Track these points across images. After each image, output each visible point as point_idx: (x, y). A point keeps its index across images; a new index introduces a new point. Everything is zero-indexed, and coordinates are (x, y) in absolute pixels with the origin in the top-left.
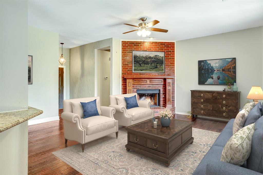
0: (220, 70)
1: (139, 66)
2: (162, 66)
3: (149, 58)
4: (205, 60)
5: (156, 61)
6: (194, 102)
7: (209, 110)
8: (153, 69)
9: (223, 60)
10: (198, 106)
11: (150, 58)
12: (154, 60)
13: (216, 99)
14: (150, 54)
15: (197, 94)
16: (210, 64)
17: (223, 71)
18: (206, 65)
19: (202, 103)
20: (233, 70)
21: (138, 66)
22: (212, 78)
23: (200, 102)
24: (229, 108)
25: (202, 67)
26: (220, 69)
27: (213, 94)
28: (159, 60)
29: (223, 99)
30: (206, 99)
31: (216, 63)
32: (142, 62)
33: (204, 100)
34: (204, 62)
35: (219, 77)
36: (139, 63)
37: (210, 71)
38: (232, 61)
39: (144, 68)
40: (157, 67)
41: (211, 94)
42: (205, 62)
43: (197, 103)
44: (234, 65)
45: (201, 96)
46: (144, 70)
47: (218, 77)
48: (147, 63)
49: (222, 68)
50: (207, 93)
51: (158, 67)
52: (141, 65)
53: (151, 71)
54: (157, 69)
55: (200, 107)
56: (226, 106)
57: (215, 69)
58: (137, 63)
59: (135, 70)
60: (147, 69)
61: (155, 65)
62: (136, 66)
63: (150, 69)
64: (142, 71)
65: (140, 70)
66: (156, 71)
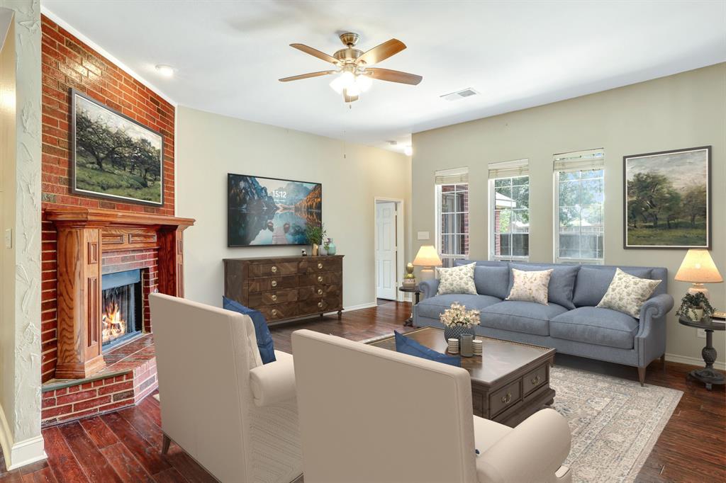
0: (290, 209)
1: (96, 169)
2: (156, 182)
3: (126, 142)
4: (250, 177)
5: (143, 162)
6: (252, 292)
7: (290, 303)
8: (136, 189)
9: (298, 185)
10: (263, 300)
11: (128, 142)
12: (139, 154)
13: (305, 274)
14: (129, 128)
15: (262, 269)
16: (265, 189)
17: (296, 211)
18: (254, 192)
19: (273, 290)
20: (317, 211)
21: (91, 166)
22: (271, 229)
23: (269, 288)
24: (329, 290)
25: (241, 195)
26: (291, 207)
27: (298, 266)
28: (150, 158)
29: (318, 272)
30: (283, 277)
31: (281, 189)
32: (106, 152)
33: (278, 283)
34: (248, 181)
35: (287, 226)
36: (94, 154)
37: (265, 208)
38: (315, 189)
39: (112, 182)
40: (145, 185)
41: (295, 264)
42: (250, 182)
43: (260, 293)
44: (319, 200)
45: (270, 274)
46: (112, 187)
47: (284, 226)
48: (119, 162)
49: (296, 203)
50: (287, 264)
51: (149, 183)
52: (103, 165)
53: (130, 196)
54: (146, 190)
55: (270, 300)
56: (323, 285)
57: (278, 205)
58: (89, 151)
59: (82, 183)
60: (121, 186)
61: (141, 176)
62: (83, 163)
63: (128, 187)
64: (107, 191)
65: (100, 188)
66: (144, 197)
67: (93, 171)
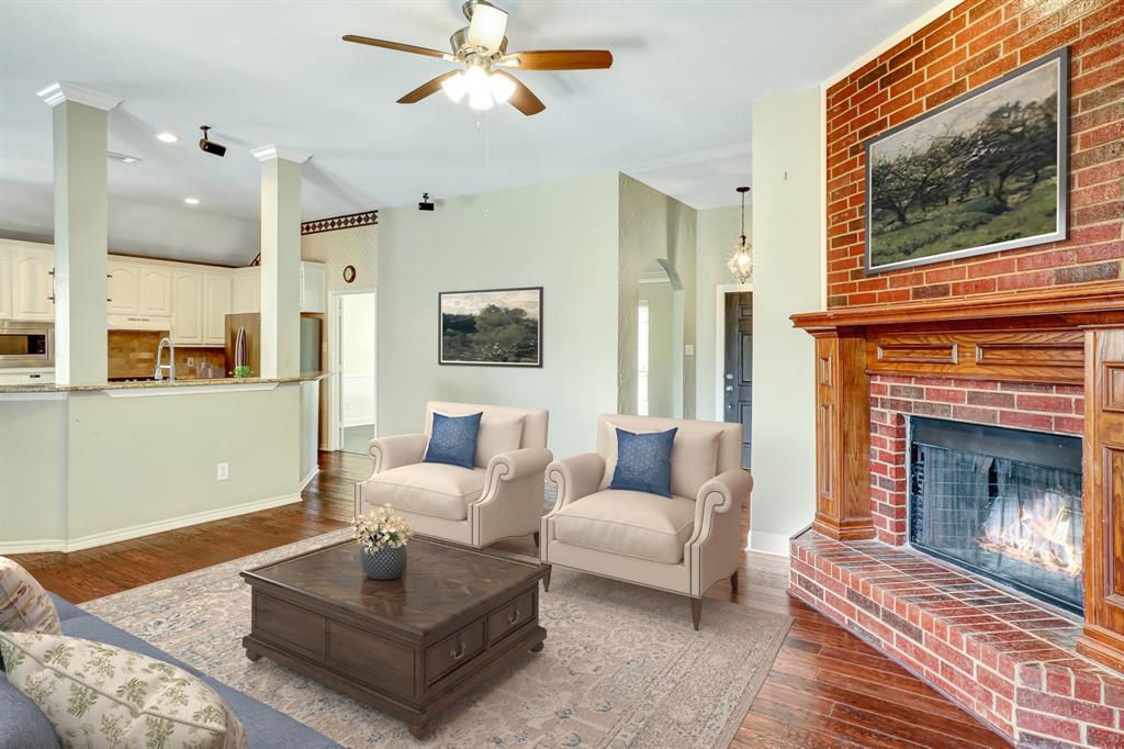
1: (897, 228)
2: (1041, 185)
3: (949, 149)
5: (994, 162)
11: (958, 147)
12: (983, 152)
21: (890, 228)
28: (1019, 137)
32: (913, 193)
36: (895, 208)
39: (921, 236)
40: (1000, 208)
46: (922, 246)
51: (1012, 199)
52: (907, 216)
58: (889, 208)
59: (879, 257)
60: (938, 237)
61: (987, 194)
62: (880, 229)
63: (954, 232)
64: (913, 254)
65: (901, 255)
66: (994, 238)
67: (893, 233)
